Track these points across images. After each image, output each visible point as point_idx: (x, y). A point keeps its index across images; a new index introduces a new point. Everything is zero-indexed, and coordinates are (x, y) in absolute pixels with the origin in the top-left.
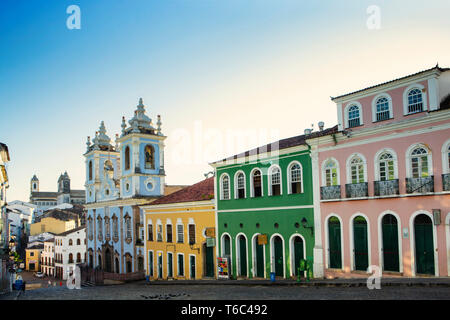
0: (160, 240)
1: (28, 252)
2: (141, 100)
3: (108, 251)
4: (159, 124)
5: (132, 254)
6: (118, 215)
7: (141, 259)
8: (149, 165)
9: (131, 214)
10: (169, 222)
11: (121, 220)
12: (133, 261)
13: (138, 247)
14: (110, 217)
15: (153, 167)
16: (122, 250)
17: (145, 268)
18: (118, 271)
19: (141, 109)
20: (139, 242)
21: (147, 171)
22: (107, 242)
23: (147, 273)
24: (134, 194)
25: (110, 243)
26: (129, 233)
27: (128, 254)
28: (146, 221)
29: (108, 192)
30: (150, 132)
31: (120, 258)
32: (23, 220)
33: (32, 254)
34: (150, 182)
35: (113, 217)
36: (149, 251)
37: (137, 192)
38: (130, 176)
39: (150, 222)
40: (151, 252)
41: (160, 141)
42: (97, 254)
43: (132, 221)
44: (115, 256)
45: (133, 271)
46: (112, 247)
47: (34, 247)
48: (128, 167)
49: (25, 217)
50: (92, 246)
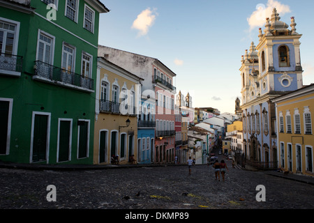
0: (289, 132)
1: (224, 142)
2: (275, 10)
3: (254, 142)
4: (294, 25)
5: (269, 145)
6: (259, 112)
7: (275, 150)
9: (267, 110)
11: (261, 115)
12: (270, 152)
13: (273, 138)
14: (254, 114)
15: (289, 65)
16: (262, 141)
17: (278, 159)
18: (260, 160)
20: (274, 134)
21: (282, 69)
22: (253, 134)
24: (268, 91)
25: (255, 135)
26: (266, 126)
27: (265, 145)
28: (279, 114)
29: (253, 93)
31: (261, 148)
32: (226, 124)
33: (226, 143)
34: (285, 78)
35: (256, 113)
36: (281, 142)
37: (271, 88)
38: (265, 76)
39: (281, 115)
40: (282, 144)
41: (295, 40)
42: (248, 144)
43: (268, 114)
44: (258, 146)
45: (270, 160)
46: (257, 138)
47: (227, 139)
48: (264, 69)
49: (228, 121)
50: (245, 138)
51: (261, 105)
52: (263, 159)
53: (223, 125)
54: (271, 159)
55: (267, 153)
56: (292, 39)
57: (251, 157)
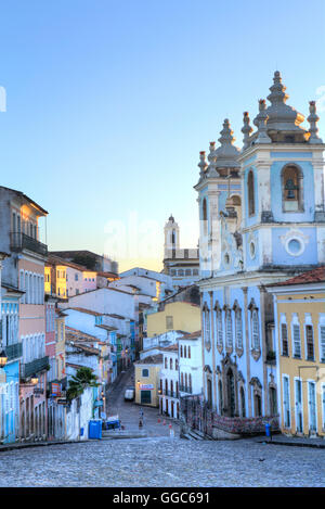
0: (297, 356)
1: (139, 368)
2: (277, 77)
3: (230, 373)
4: (313, 119)
5: (262, 381)
6: (241, 305)
7: (273, 390)
8: (294, 205)
9: (259, 303)
10: (308, 321)
11: (246, 313)
12: (264, 395)
13: (269, 367)
14: (231, 307)
15: (301, 209)
16: (249, 373)
17: (279, 410)
18: (244, 414)
19: (277, 93)
20: (270, 359)
21: (287, 218)
22: (228, 355)
23: (282, 420)
24: (261, 263)
25: (232, 357)
26: (256, 338)
27: (254, 381)
28: (280, 319)
29: (228, 258)
30: (294, 138)
31: (246, 386)
32: (141, 307)
33: (145, 373)
34: (295, 238)
35: (235, 307)
36: (284, 375)
37: (265, 259)
38: (255, 229)
39: (283, 320)
40: (286, 379)
41: (315, 155)
42: (216, 378)
43: (261, 315)
44: (239, 383)
45: (263, 414)
46: (236, 365)
47: (149, 360)
48: (252, 211)
49: (146, 300)
50: (209, 362)
51: (245, 290)
52: (250, 412)
53: (133, 315)
54: (265, 410)
55: (258, 398)
56: (310, 153)
57: (224, 411)
